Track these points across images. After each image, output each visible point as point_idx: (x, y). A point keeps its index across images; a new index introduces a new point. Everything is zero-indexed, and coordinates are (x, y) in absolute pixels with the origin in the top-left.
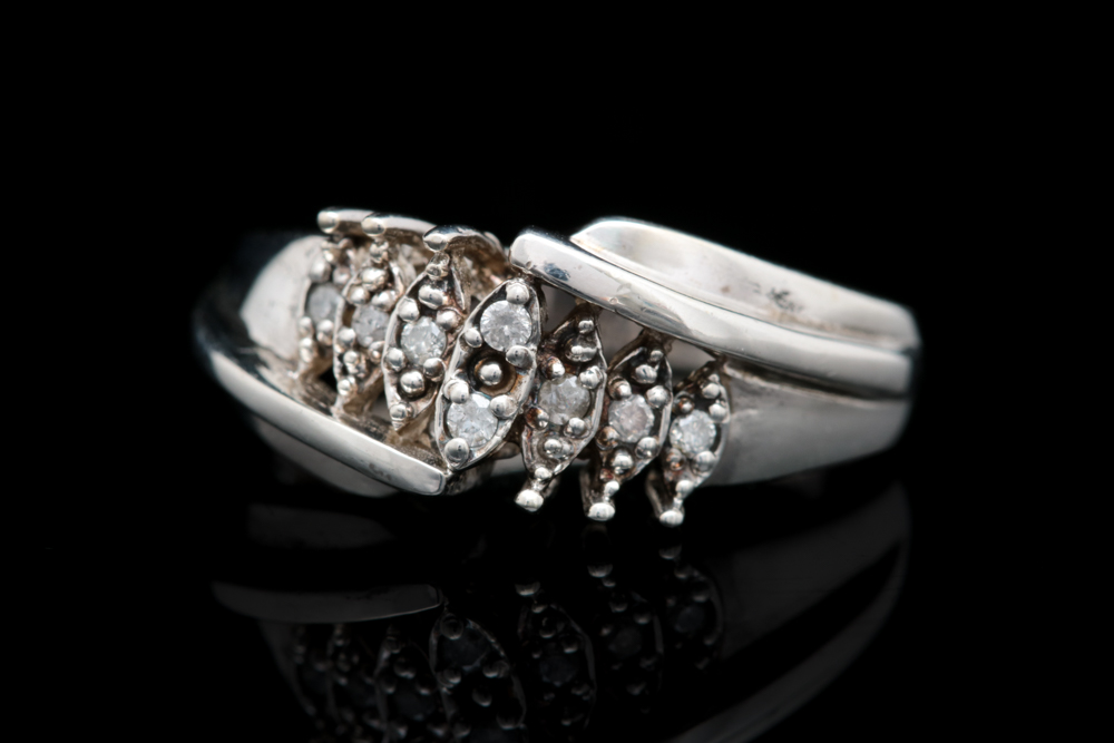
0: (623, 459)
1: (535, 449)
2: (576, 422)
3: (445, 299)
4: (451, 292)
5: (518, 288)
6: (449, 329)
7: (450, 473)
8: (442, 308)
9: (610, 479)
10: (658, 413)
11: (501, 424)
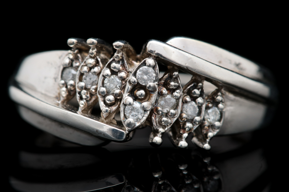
0: (189, 125)
1: (157, 122)
2: (172, 111)
3: (121, 68)
4: (123, 65)
5: (150, 61)
6: (123, 79)
7: (127, 132)
8: (120, 71)
9: (184, 133)
10: (200, 107)
11: (145, 113)
